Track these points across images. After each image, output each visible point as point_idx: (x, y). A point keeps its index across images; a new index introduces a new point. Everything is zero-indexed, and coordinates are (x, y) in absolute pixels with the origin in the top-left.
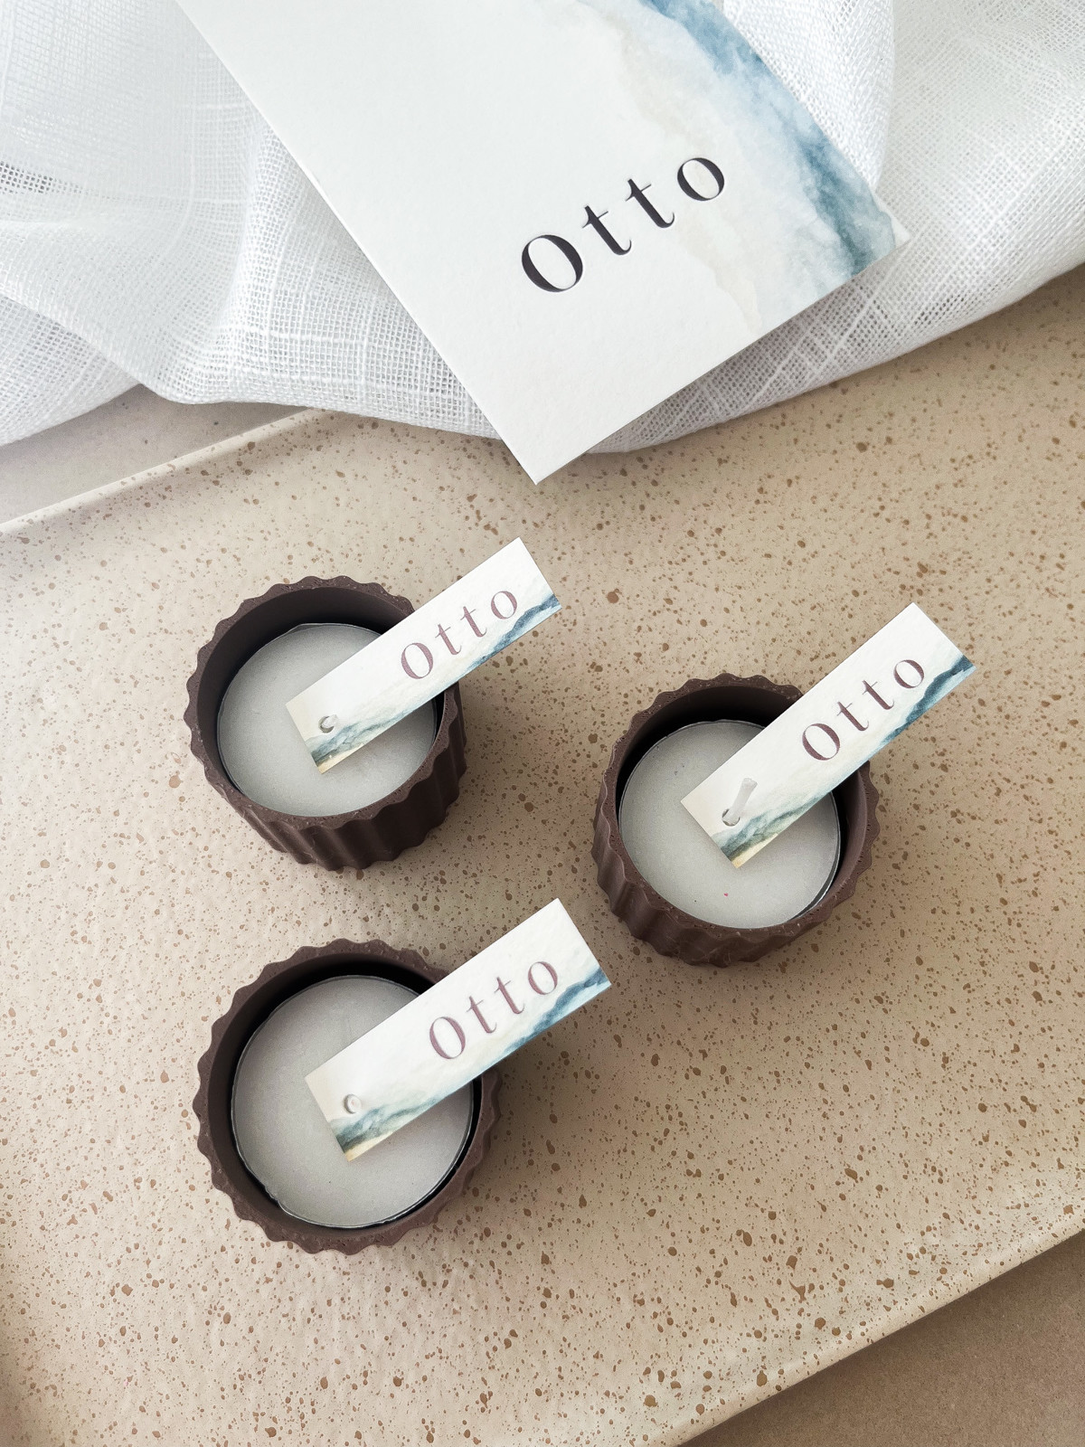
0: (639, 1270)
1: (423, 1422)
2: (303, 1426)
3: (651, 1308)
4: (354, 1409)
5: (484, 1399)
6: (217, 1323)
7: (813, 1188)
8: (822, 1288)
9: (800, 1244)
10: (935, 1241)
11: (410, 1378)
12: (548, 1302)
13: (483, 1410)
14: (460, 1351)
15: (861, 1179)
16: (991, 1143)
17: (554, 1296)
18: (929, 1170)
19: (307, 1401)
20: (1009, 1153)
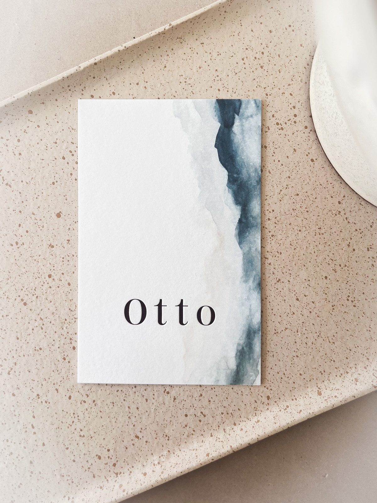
0: (62, 466)
3: (66, 478)
7: (123, 441)
8: (124, 473)
9: (117, 459)
10: (163, 460)
12: (32, 475)
15: (140, 439)
16: (188, 427)
17: (34, 473)
18: (165, 436)
20: (194, 431)
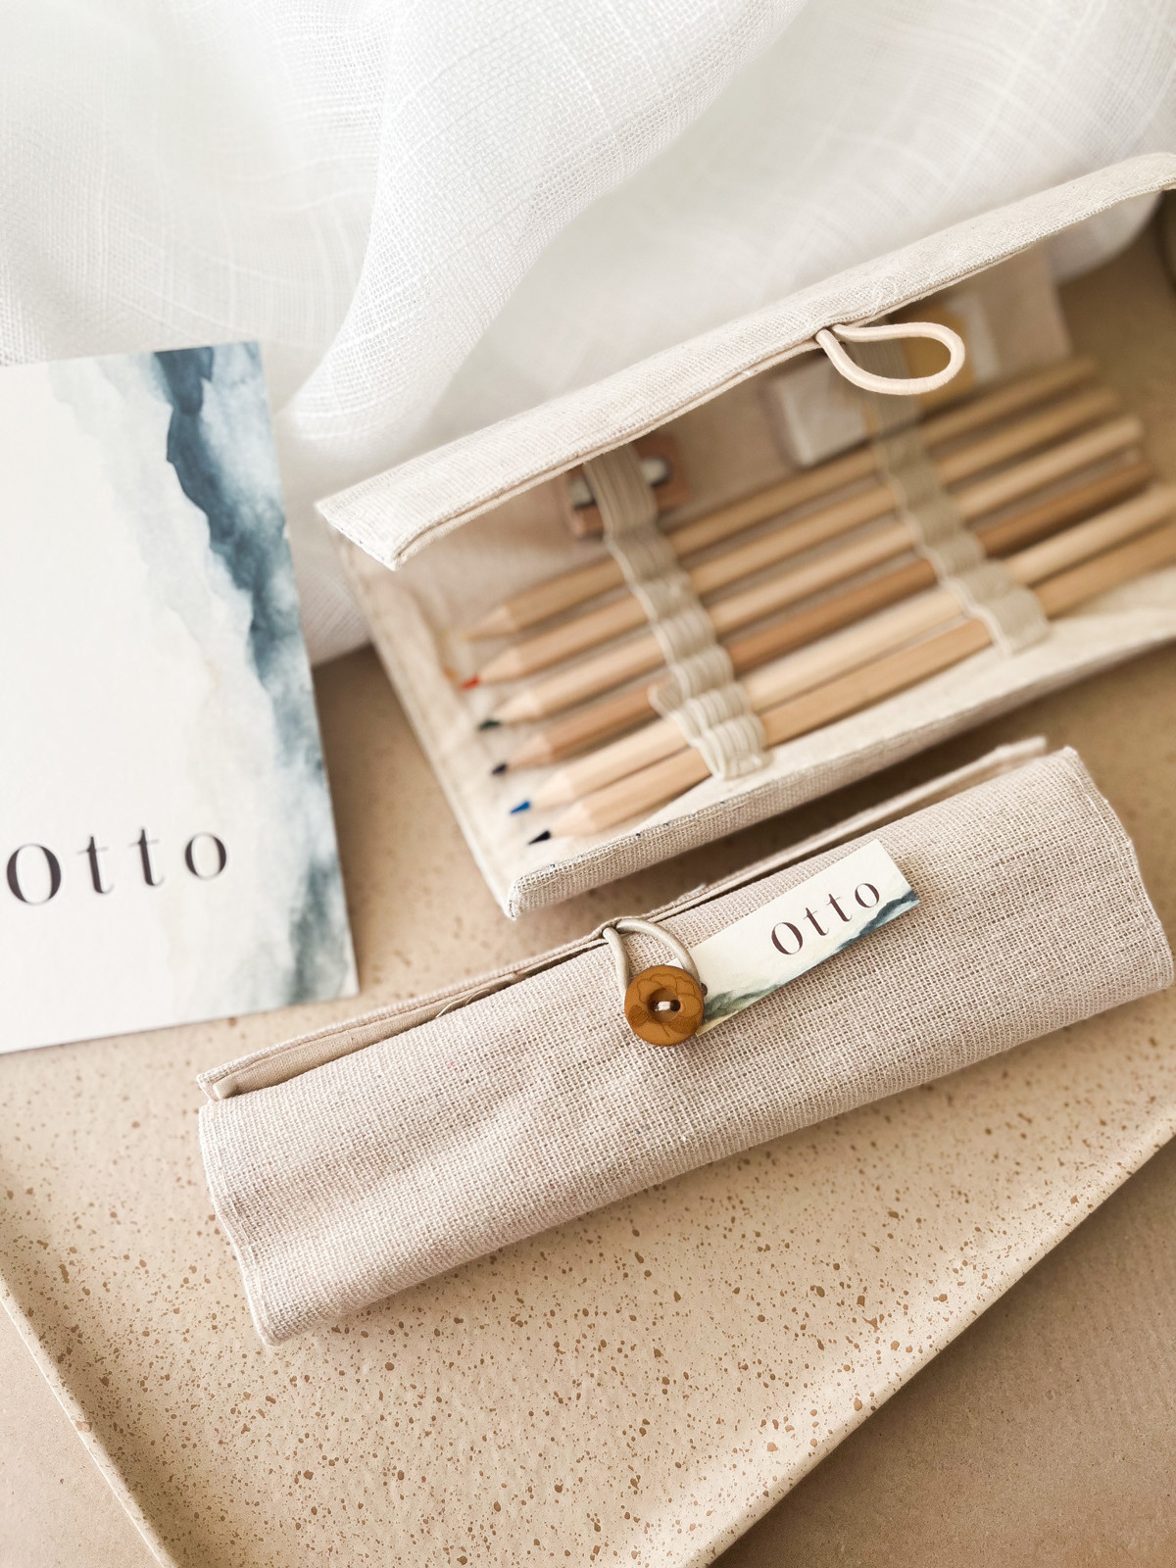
0: (736, 1341)
1: (588, 1516)
2: (488, 1547)
3: (754, 1370)
4: (528, 1521)
5: (634, 1483)
6: (393, 1482)
7: (864, 1235)
8: (890, 1316)
9: (864, 1284)
10: (973, 1253)
11: (568, 1484)
12: (668, 1387)
13: (636, 1493)
14: (605, 1449)
15: (903, 1217)
16: (1001, 1159)
17: (672, 1382)
18: (956, 1195)
19: (487, 1526)
20: (1018, 1164)
